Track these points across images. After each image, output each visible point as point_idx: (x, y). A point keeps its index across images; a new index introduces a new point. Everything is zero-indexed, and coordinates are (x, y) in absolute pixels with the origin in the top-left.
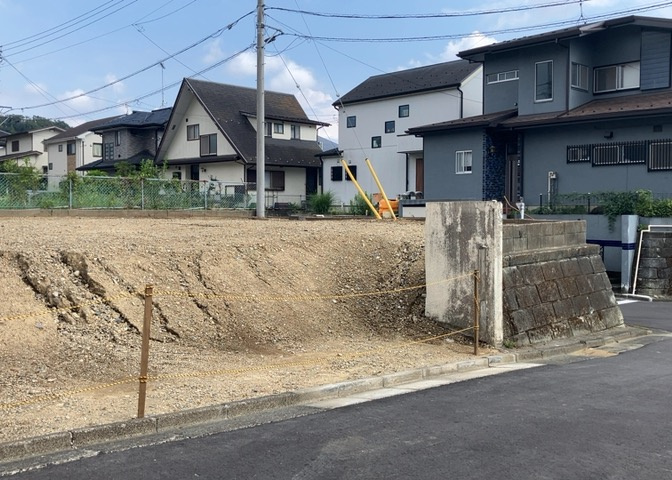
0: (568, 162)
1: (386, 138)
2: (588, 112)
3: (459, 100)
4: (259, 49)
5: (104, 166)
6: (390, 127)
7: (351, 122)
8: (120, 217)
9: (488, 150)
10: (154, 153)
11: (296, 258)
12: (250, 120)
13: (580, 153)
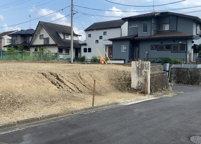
0: (151, 49)
1: (100, 41)
2: (156, 36)
3: (121, 31)
4: (72, 16)
6: (101, 38)
7: (90, 36)
8: (36, 63)
9: (130, 45)
10: (28, 42)
11: (99, 74)
12: (59, 34)
13: (154, 47)
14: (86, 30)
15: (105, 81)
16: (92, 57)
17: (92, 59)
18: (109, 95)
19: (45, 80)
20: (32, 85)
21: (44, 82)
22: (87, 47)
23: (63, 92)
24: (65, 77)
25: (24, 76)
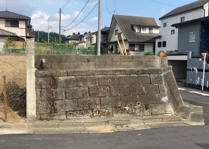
1: (176, 30)
7: (165, 25)
12: (134, 27)
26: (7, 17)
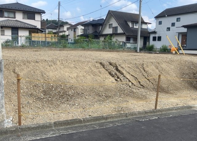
1: (172, 28)
4: (140, 2)
5: (85, 35)
6: (173, 25)
7: (160, 23)
8: (101, 51)
10: (98, 32)
11: (168, 66)
14: (157, 17)
15: (175, 75)
16: (162, 47)
17: (162, 48)
18: (179, 94)
19: (103, 70)
20: (87, 75)
21: (100, 73)
22: (157, 36)
23: (121, 85)
24: (125, 68)
25: (80, 65)
26: (25, 10)
